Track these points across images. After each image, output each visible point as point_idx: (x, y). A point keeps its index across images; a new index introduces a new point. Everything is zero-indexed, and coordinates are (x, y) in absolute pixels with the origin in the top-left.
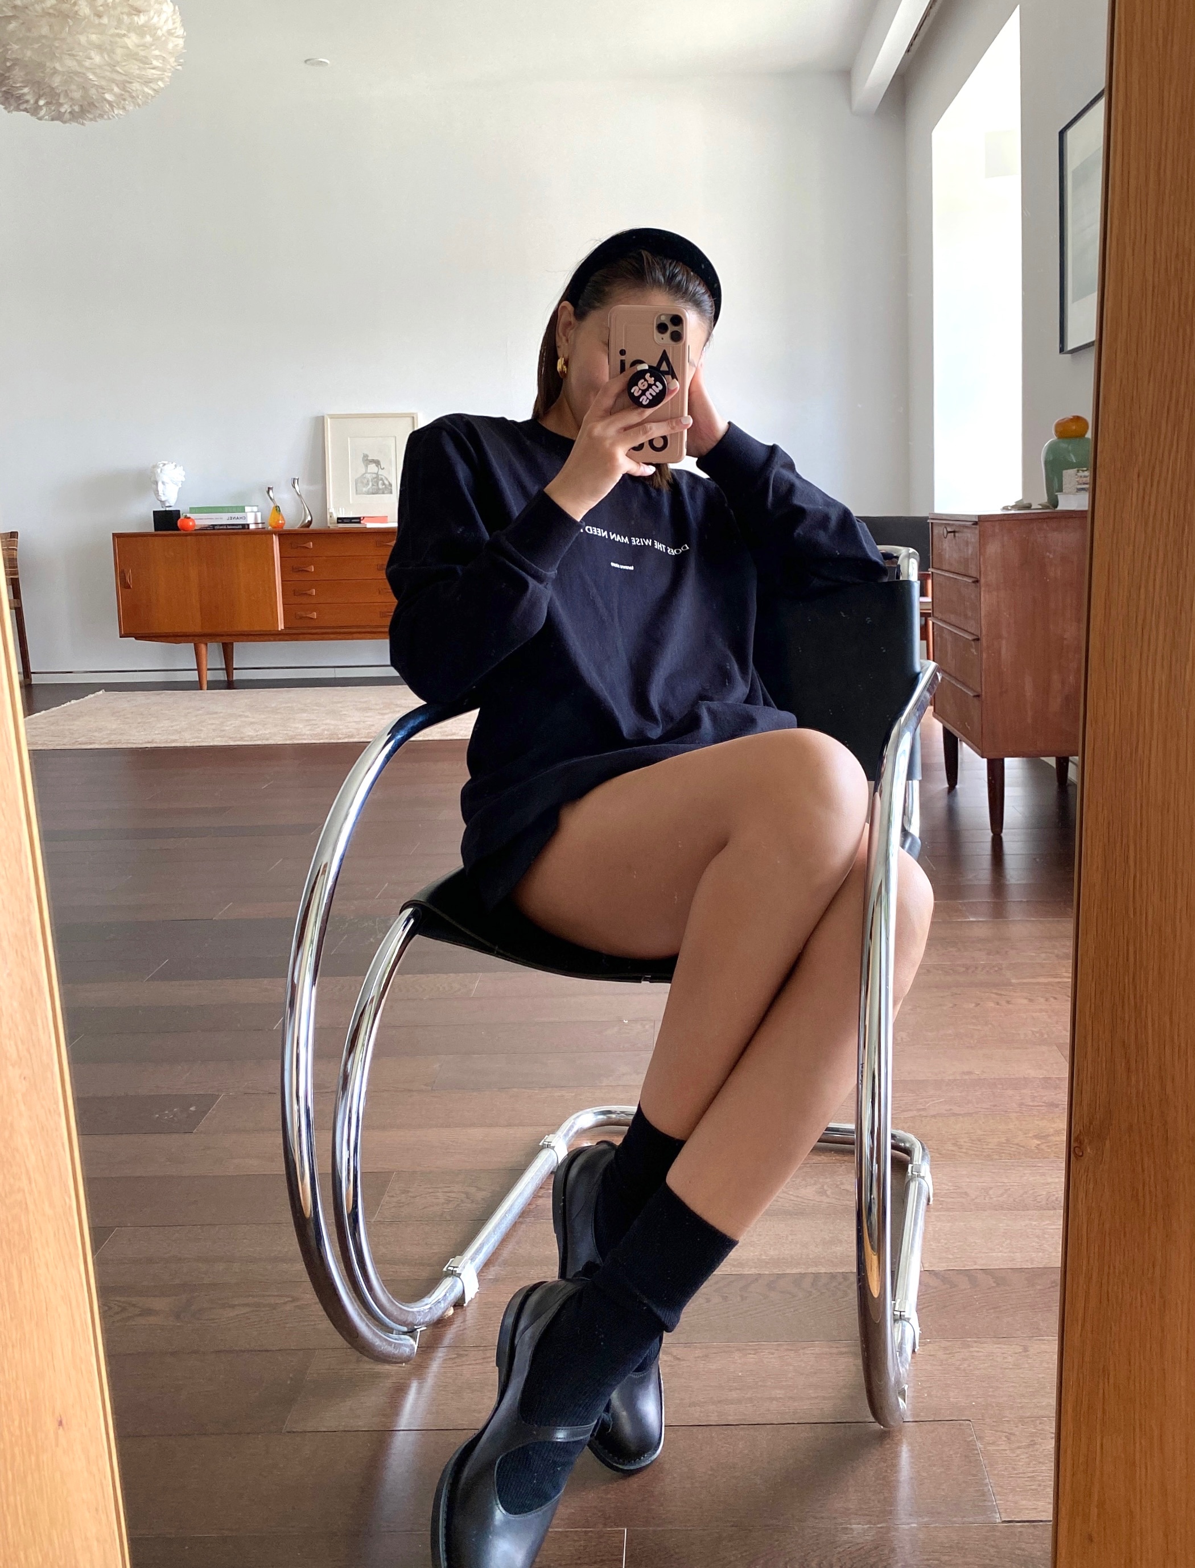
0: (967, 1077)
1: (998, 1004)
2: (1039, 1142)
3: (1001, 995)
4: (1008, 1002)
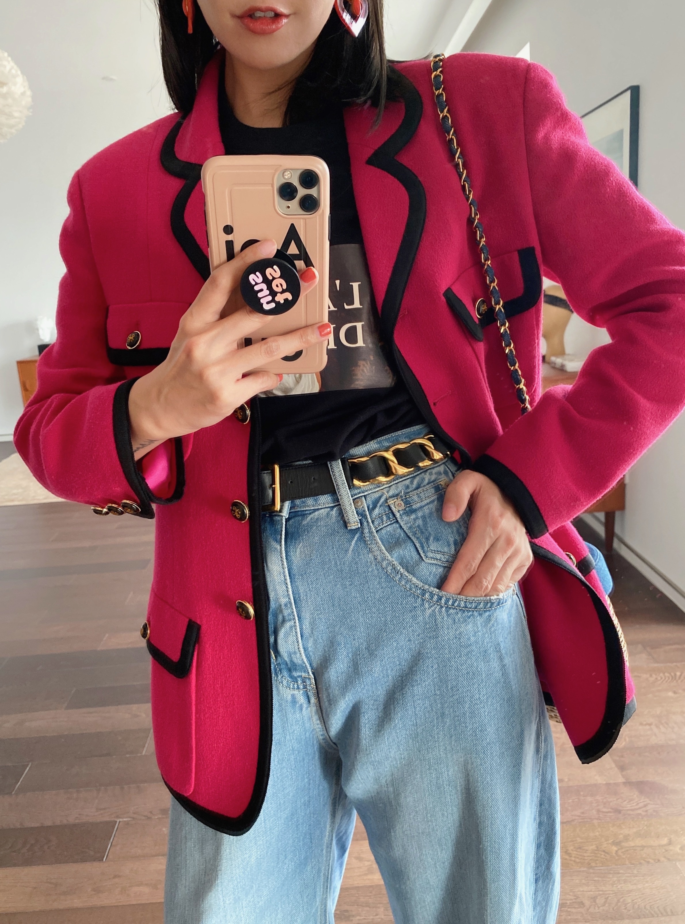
2: (615, 848)
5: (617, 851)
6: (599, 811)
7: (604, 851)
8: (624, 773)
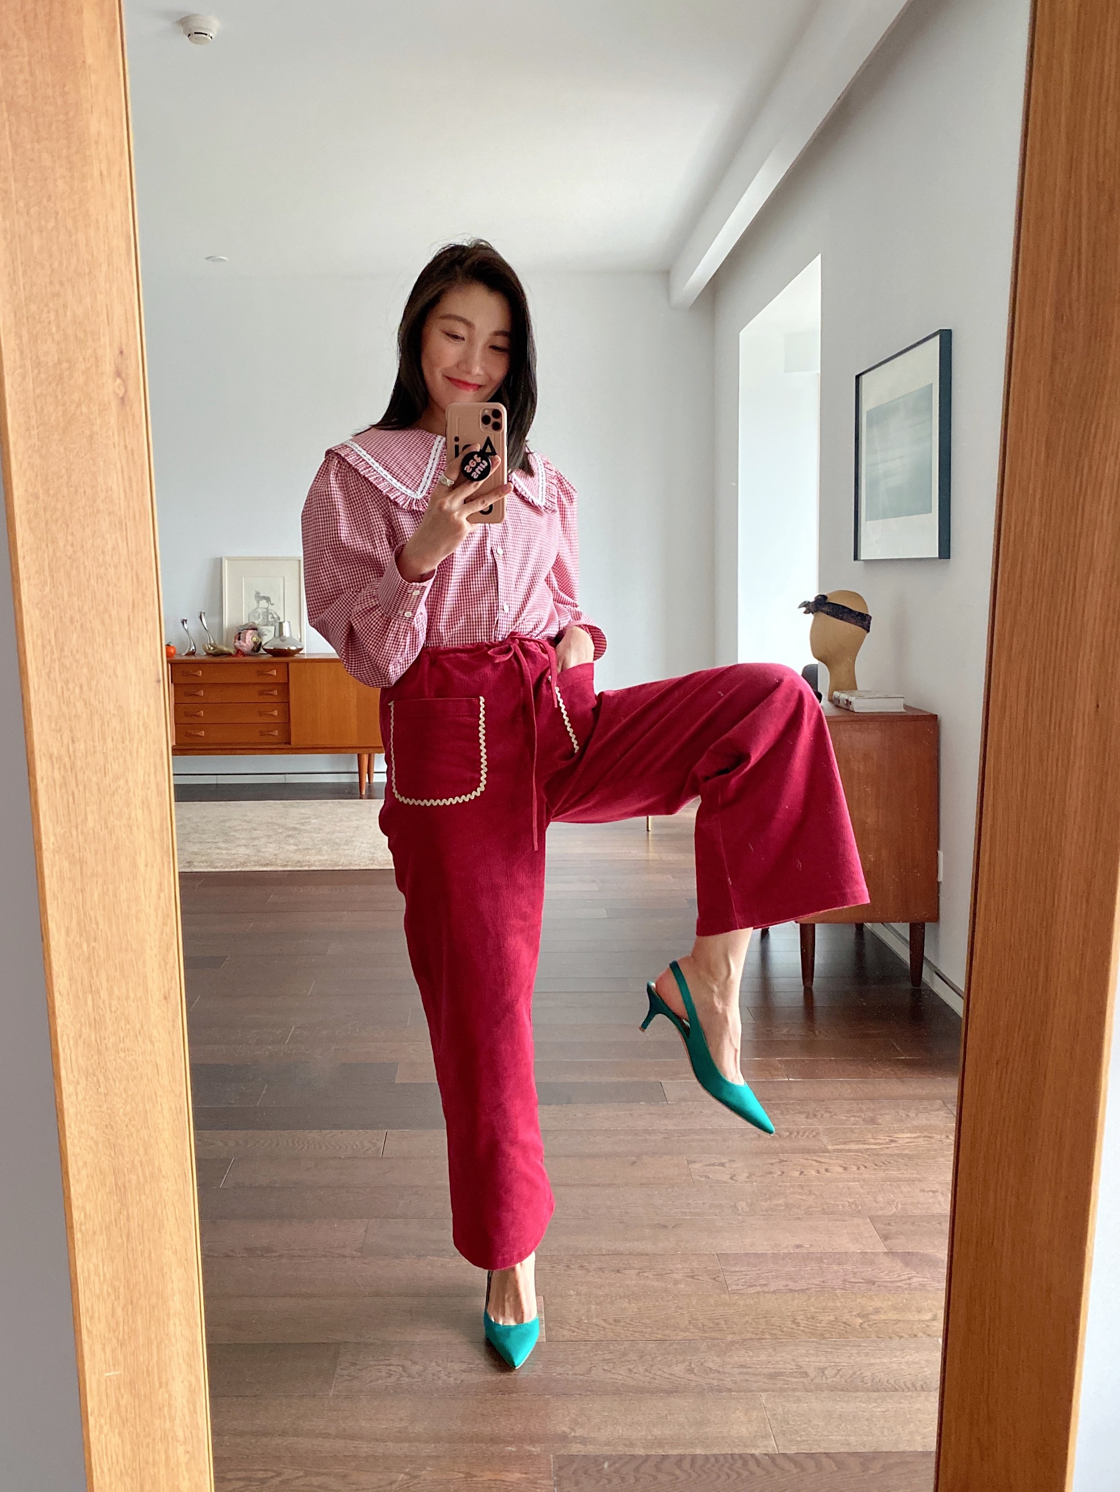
0: (797, 1251)
1: (818, 1172)
2: (860, 1321)
3: (821, 1162)
4: (827, 1170)
5: (861, 1324)
6: (845, 1280)
7: (844, 1323)
8: (888, 1242)
